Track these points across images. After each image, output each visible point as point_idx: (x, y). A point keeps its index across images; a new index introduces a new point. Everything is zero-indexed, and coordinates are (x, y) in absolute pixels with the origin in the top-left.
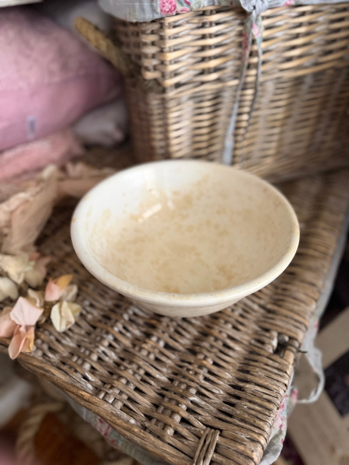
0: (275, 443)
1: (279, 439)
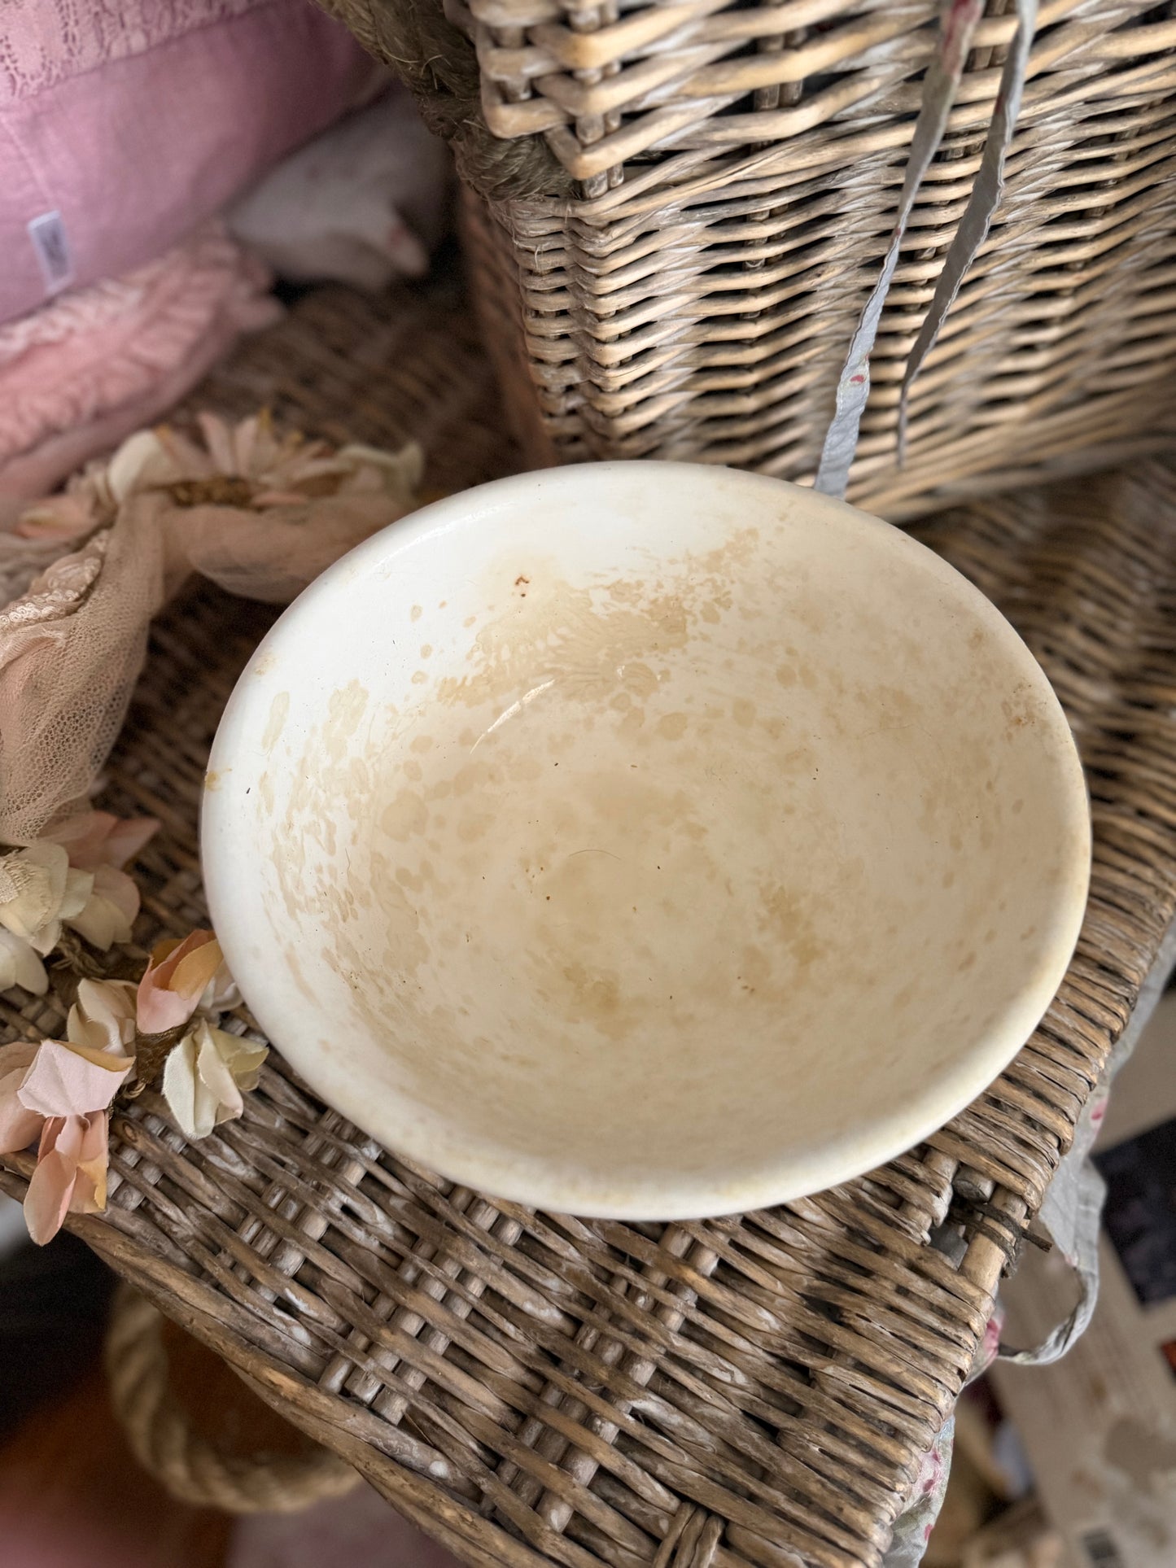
0: (903, 1538)
1: (918, 1527)
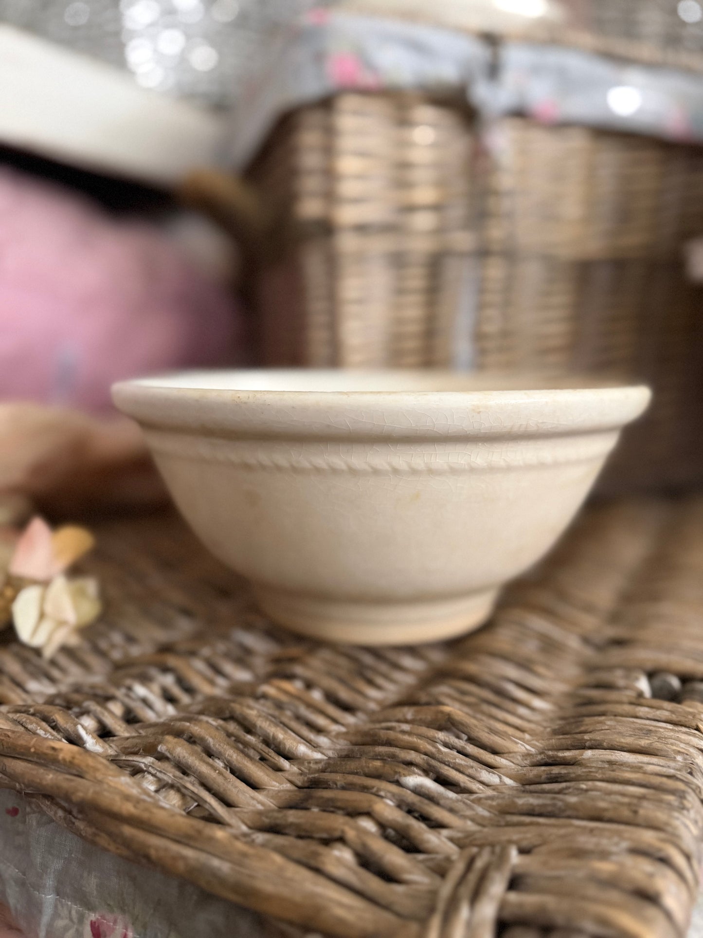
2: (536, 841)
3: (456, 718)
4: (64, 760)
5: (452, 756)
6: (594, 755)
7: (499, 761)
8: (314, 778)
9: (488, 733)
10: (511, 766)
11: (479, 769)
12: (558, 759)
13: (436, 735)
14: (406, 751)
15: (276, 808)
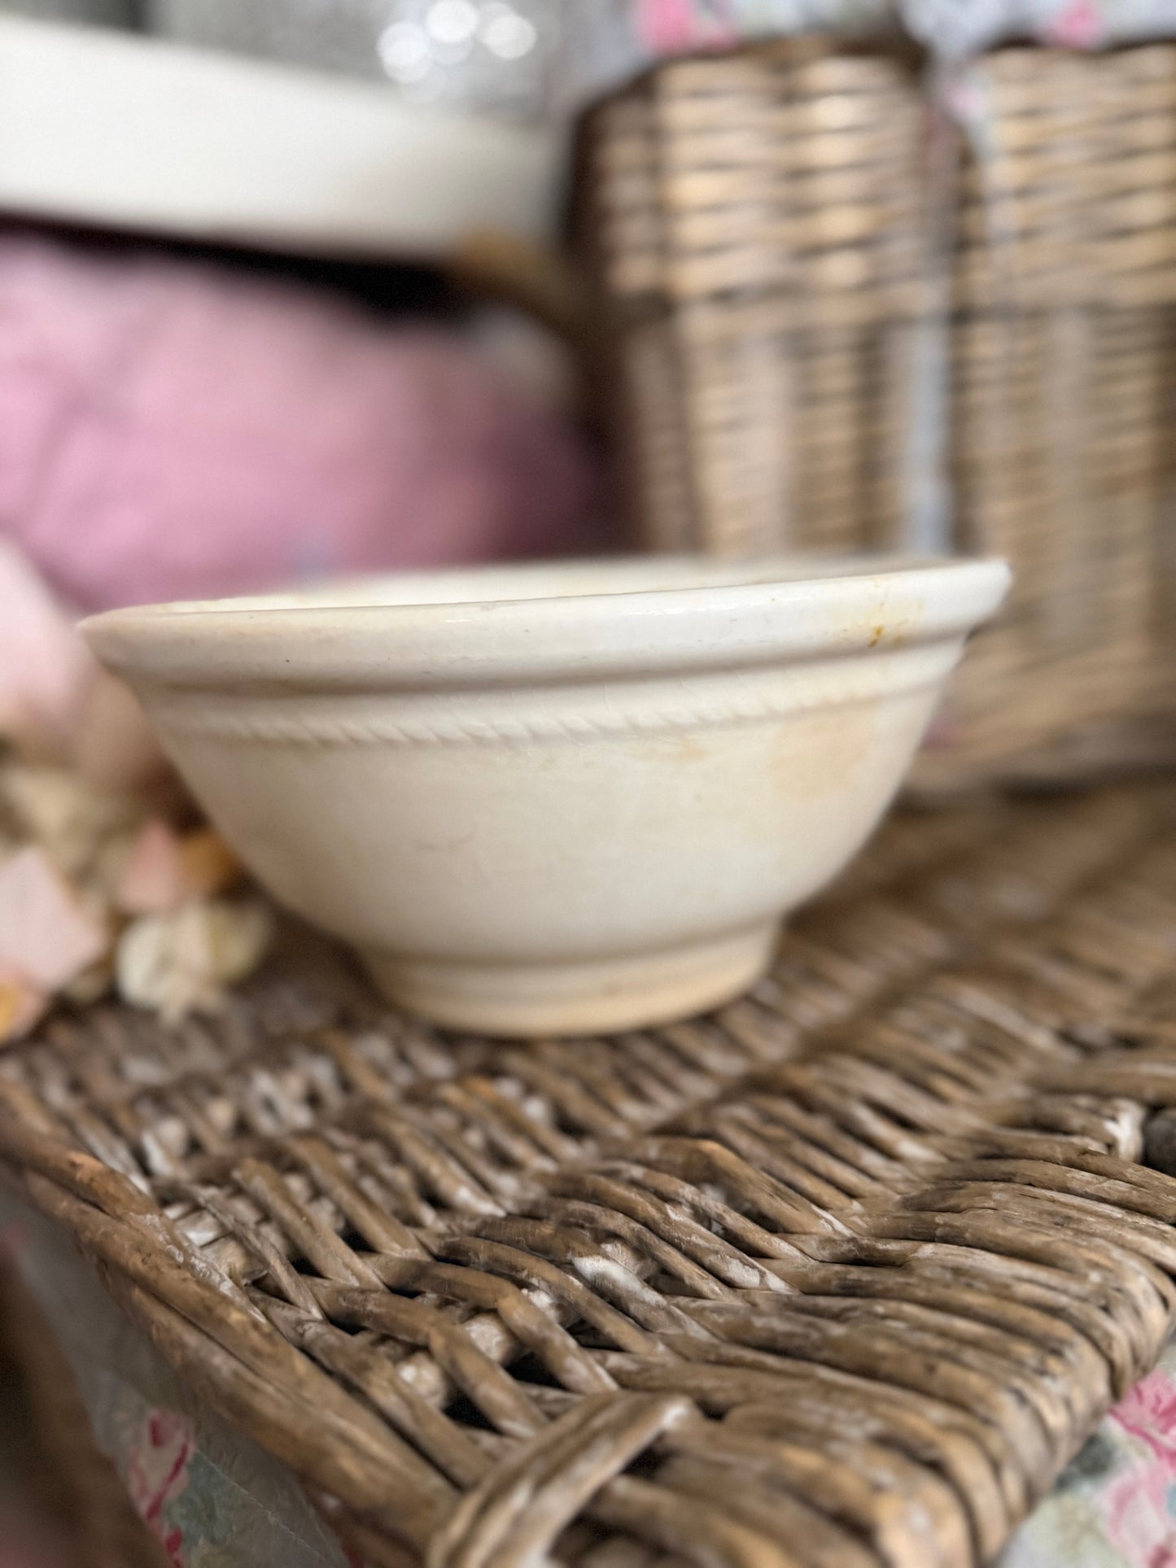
2: (736, 1395)
3: (721, 1163)
4: (81, 1182)
5: (686, 1230)
6: (937, 1254)
7: (777, 1245)
8: (453, 1243)
9: (771, 1195)
10: (796, 1257)
11: (728, 1257)
12: (876, 1254)
13: (680, 1191)
14: (609, 1212)
15: (381, 1286)
